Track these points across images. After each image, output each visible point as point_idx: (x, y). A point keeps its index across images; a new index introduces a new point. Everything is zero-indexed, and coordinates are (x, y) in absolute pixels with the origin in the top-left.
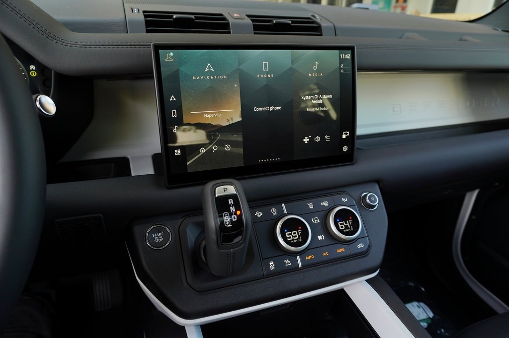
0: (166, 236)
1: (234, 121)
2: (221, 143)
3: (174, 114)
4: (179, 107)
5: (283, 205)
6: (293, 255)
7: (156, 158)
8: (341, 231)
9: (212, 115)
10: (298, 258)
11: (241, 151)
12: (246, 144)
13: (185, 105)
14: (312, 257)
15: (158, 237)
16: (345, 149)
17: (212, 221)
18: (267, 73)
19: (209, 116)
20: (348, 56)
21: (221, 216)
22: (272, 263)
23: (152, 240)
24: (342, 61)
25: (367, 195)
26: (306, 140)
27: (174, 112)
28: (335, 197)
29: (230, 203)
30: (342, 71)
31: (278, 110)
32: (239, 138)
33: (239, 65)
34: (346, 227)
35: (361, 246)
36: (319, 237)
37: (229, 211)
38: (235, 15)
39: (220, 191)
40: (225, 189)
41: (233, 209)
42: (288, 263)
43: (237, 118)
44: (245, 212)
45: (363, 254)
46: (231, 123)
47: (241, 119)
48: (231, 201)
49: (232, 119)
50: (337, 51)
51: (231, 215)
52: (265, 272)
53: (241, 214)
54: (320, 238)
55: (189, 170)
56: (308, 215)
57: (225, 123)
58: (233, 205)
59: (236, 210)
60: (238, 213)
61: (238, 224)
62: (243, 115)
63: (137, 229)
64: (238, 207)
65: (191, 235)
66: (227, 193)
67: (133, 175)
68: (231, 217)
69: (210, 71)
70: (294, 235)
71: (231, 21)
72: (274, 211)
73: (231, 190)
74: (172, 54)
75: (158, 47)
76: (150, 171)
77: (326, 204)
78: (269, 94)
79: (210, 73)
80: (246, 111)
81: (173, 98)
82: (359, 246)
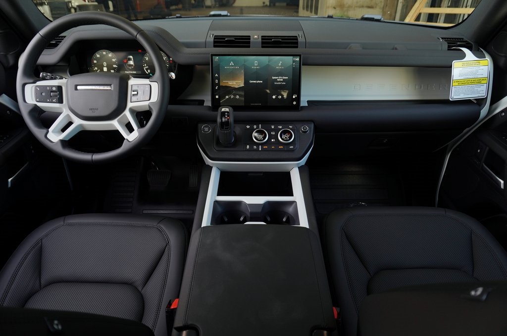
0: (209, 129)
1: (241, 86)
2: (235, 95)
4: (218, 78)
5: (260, 125)
6: (258, 145)
8: (283, 139)
9: (232, 83)
10: (260, 146)
11: (243, 99)
12: (245, 96)
13: (221, 78)
14: (267, 147)
15: (206, 129)
16: (294, 103)
17: (219, 120)
18: (257, 66)
19: (230, 83)
20: (298, 59)
21: (222, 118)
22: (248, 146)
23: (204, 129)
24: (294, 61)
26: (274, 97)
27: (217, 81)
28: (286, 125)
30: (294, 66)
31: (261, 83)
32: (243, 93)
33: (245, 62)
34: (286, 138)
38: (256, 37)
39: (223, 110)
40: (225, 109)
41: (226, 116)
42: (255, 147)
45: (292, 150)
46: (239, 87)
47: (243, 85)
48: (226, 114)
50: (292, 57)
52: (244, 149)
54: (272, 140)
55: (221, 105)
56: (269, 130)
57: (237, 87)
60: (228, 118)
62: (245, 84)
64: (228, 116)
68: (225, 119)
70: (260, 137)
71: (252, 40)
72: (255, 126)
73: (227, 110)
74: (217, 58)
75: (212, 55)
77: (280, 127)
78: (257, 75)
79: (232, 66)
80: (246, 82)
81: (216, 75)
82: (291, 147)
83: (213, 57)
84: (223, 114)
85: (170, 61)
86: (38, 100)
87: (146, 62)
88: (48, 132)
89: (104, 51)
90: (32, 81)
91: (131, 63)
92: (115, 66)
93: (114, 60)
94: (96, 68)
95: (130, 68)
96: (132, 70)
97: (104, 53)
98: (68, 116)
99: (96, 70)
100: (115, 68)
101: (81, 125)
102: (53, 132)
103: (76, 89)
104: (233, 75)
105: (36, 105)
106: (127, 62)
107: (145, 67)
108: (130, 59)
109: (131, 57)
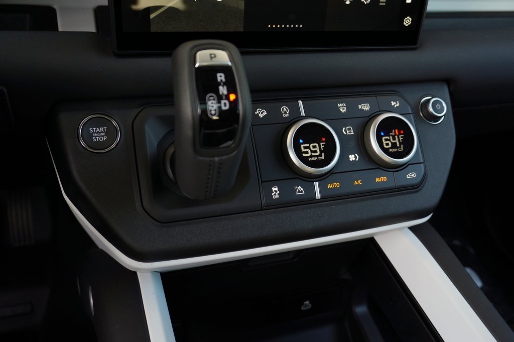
0: (112, 133)
5: (300, 102)
6: (309, 179)
7: (99, 12)
8: (386, 151)
10: (316, 184)
11: (241, 4)
14: (337, 185)
15: (99, 134)
16: (408, 21)
17: (188, 107)
21: (203, 101)
22: (275, 189)
23: (88, 137)
25: (429, 100)
28: (381, 99)
29: (219, 79)
34: (394, 145)
35: (411, 175)
36: (350, 156)
37: (217, 92)
39: (203, 58)
40: (213, 56)
41: (223, 90)
42: (300, 190)
44: (243, 97)
45: (414, 188)
48: (221, 77)
51: (220, 98)
52: (264, 202)
53: (236, 100)
54: (352, 158)
55: (154, 29)
56: (338, 121)
58: (225, 84)
59: (229, 92)
60: (232, 97)
61: (230, 116)
63: (65, 119)
64: (232, 89)
65: (152, 134)
66: (216, 62)
67: (60, 30)
68: (219, 102)
70: (314, 149)
72: (285, 110)
73: (222, 57)
76: (90, 27)
77: (366, 107)
82: (409, 176)
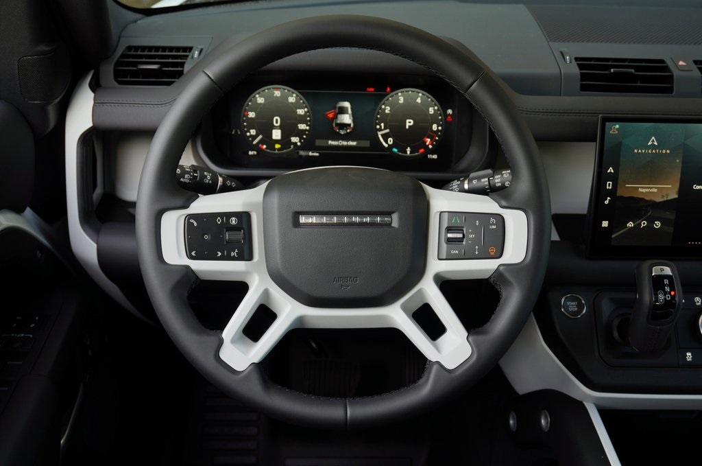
0: (580, 307)
1: (670, 198)
3: (609, 186)
4: (615, 178)
9: (647, 190)
11: (671, 229)
12: (677, 223)
13: (621, 177)
15: (573, 306)
17: (647, 297)
19: (644, 190)
21: (656, 295)
22: (689, 354)
23: (566, 308)
27: (609, 184)
29: (665, 283)
32: (671, 216)
33: (686, 139)
37: (664, 290)
38: (681, 63)
39: (656, 271)
40: (662, 270)
41: (667, 289)
43: (673, 195)
44: (678, 294)
46: (665, 199)
47: (676, 196)
48: (666, 281)
49: (667, 196)
51: (665, 293)
52: (680, 362)
53: (674, 295)
55: (614, 243)
57: (659, 199)
58: (668, 285)
59: (671, 290)
60: (673, 293)
61: (670, 304)
62: (680, 192)
63: (552, 296)
64: (672, 288)
66: (664, 273)
68: (665, 295)
69: (653, 145)
71: (676, 73)
72: (698, 300)
73: (667, 271)
74: (617, 126)
75: (605, 120)
79: (653, 146)
80: (685, 187)
81: (611, 170)
83: (607, 124)
84: (658, 282)
85: (446, 115)
86: (193, 253)
87: (385, 118)
88: (221, 342)
89: (277, 89)
90: (179, 202)
91: (347, 119)
92: (302, 127)
93: (301, 112)
94: (253, 132)
95: (342, 132)
96: (347, 137)
97: (277, 93)
98: (266, 293)
99: (251, 136)
100: (304, 131)
101: (300, 319)
102: (233, 341)
103: (296, 224)
104: (651, 170)
105: (188, 267)
106: (335, 117)
107: (380, 130)
108: (343, 111)
109: (347, 104)
